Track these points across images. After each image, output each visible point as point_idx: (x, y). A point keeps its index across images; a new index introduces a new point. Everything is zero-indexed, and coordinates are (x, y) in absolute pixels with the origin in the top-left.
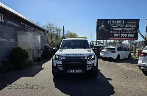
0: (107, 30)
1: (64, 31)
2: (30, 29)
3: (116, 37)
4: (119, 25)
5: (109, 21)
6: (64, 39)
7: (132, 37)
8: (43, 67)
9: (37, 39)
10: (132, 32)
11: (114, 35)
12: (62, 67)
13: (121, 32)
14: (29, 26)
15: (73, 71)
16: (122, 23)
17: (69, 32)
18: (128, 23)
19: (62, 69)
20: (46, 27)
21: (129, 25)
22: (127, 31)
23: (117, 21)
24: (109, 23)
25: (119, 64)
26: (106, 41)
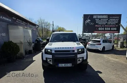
0: (92, 24)
1: (53, 25)
2: (22, 23)
3: (100, 30)
4: (103, 19)
5: (94, 16)
6: (54, 32)
7: (115, 30)
8: (33, 60)
9: (28, 33)
10: (115, 26)
11: (99, 29)
12: (52, 62)
13: (105, 26)
14: (21, 21)
15: (63, 65)
16: (106, 18)
17: (58, 26)
18: (112, 17)
19: (52, 64)
20: (37, 22)
21: (112, 19)
22: (110, 25)
23: (102, 16)
24: (94, 17)
25: (105, 56)
26: (92, 34)
